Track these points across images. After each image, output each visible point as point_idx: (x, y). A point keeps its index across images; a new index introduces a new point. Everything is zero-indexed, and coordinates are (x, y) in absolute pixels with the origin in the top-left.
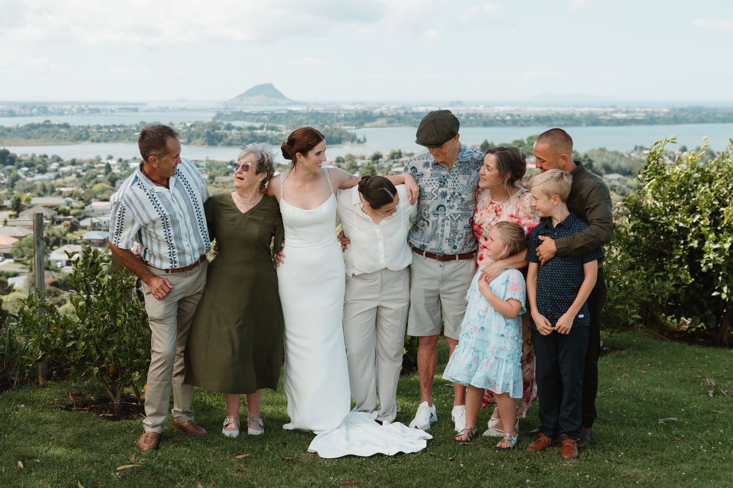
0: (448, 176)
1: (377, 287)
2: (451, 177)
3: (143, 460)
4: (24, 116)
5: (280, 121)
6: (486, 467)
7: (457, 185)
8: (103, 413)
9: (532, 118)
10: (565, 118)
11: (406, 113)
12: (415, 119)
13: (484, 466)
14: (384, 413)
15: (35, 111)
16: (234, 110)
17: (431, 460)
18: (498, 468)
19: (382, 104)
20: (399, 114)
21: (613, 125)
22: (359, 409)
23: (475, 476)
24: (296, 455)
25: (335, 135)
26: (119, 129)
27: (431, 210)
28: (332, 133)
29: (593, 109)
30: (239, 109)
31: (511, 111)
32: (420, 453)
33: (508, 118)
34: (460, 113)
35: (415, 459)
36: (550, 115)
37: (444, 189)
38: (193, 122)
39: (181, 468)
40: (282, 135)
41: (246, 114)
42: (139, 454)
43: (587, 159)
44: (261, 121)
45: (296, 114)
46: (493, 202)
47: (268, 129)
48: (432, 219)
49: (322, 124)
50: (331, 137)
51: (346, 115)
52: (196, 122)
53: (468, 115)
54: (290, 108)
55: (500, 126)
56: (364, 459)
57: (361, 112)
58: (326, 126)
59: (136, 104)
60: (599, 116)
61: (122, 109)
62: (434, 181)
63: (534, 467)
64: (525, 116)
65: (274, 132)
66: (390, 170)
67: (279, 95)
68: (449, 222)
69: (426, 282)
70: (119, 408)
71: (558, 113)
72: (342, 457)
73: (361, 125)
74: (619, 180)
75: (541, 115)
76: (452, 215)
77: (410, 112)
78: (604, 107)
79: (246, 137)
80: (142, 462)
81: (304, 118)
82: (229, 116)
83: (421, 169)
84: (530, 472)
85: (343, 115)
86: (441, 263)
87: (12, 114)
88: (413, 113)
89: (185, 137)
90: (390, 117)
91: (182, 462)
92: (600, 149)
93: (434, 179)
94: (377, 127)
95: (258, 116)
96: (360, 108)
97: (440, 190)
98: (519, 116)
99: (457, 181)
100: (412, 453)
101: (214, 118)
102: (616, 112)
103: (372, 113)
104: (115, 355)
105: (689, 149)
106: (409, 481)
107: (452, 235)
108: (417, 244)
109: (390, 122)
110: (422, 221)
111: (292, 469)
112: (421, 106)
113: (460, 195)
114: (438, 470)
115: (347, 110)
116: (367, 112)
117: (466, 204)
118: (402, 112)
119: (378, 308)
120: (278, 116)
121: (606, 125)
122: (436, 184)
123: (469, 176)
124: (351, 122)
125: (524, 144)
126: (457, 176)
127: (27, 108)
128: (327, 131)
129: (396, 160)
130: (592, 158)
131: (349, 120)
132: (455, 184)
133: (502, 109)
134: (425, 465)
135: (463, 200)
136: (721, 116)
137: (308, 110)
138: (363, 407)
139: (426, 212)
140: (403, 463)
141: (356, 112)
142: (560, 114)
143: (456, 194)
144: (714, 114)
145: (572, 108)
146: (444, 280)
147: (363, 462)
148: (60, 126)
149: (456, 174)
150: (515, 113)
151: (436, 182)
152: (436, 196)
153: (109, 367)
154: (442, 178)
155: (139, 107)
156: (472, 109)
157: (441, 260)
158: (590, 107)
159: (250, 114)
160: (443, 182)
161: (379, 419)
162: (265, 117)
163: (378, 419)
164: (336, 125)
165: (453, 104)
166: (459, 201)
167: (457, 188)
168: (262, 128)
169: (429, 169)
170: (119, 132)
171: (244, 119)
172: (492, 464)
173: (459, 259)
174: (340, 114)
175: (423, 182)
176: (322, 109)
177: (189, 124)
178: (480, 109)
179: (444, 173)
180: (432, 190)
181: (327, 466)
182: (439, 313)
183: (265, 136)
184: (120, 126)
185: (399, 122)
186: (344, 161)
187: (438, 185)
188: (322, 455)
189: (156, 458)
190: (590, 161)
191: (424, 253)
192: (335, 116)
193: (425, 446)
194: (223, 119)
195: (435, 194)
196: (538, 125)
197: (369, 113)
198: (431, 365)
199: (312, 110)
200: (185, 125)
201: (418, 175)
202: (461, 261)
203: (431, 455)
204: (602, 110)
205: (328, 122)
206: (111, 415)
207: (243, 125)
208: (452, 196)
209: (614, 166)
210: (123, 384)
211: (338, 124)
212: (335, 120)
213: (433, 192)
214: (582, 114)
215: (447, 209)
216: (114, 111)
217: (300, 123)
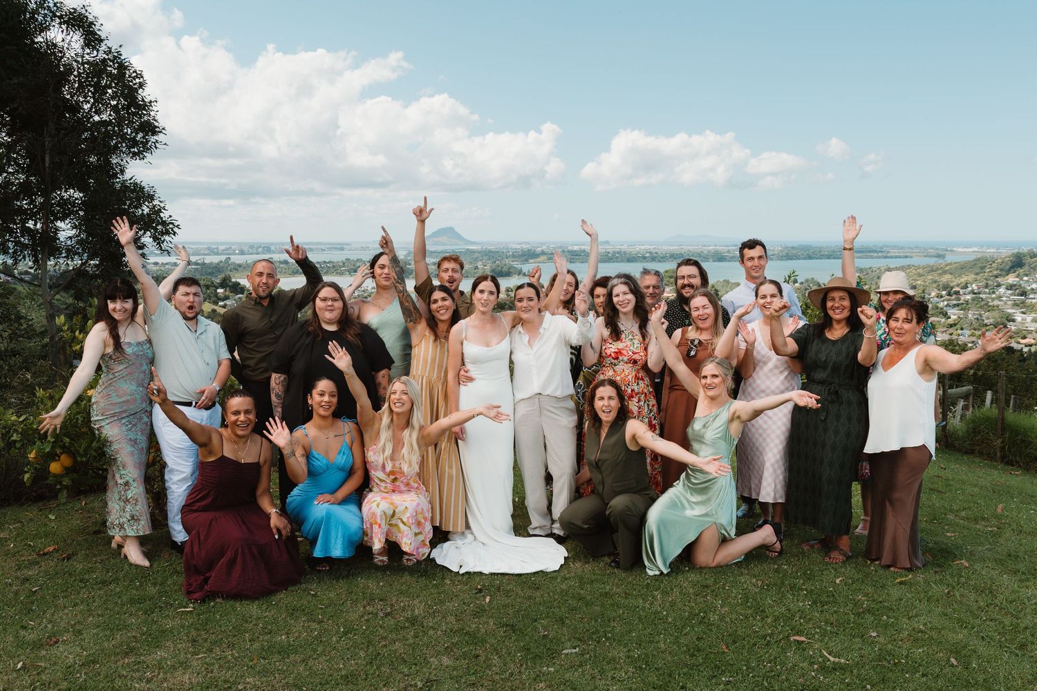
4: (251, 254)
11: (563, 251)
12: (570, 256)
15: (260, 250)
19: (543, 244)
20: (558, 251)
25: (505, 269)
26: (328, 265)
28: (502, 268)
29: (718, 248)
31: (650, 249)
33: (648, 255)
34: (607, 251)
45: (472, 252)
49: (493, 260)
50: (501, 271)
51: (513, 253)
53: (614, 252)
54: (467, 247)
55: (641, 261)
57: (526, 250)
58: (496, 262)
59: (343, 244)
60: (723, 253)
61: (331, 248)
64: (662, 254)
67: (459, 237)
73: (527, 260)
75: (675, 252)
77: (566, 250)
78: (728, 246)
81: (479, 255)
85: (511, 253)
87: (242, 253)
88: (569, 251)
90: (550, 254)
96: (525, 247)
98: (657, 253)
101: (405, 256)
105: (799, 281)
109: (550, 259)
112: (575, 245)
115: (516, 249)
118: (560, 250)
121: (729, 261)
124: (517, 259)
127: (253, 248)
128: (498, 266)
131: (516, 257)
133: (643, 247)
136: (826, 253)
137: (482, 248)
141: (522, 251)
144: (820, 252)
148: (280, 262)
150: (653, 251)
155: (345, 247)
156: (617, 248)
158: (715, 246)
159: (435, 252)
170: (329, 267)
174: (509, 252)
176: (494, 247)
178: (624, 248)
184: (328, 263)
186: (512, 291)
192: (505, 254)
197: (533, 251)
199: (486, 248)
204: (726, 248)
205: (499, 258)
211: (507, 260)
212: (505, 256)
214: (709, 252)
216: (324, 250)
217: (476, 259)
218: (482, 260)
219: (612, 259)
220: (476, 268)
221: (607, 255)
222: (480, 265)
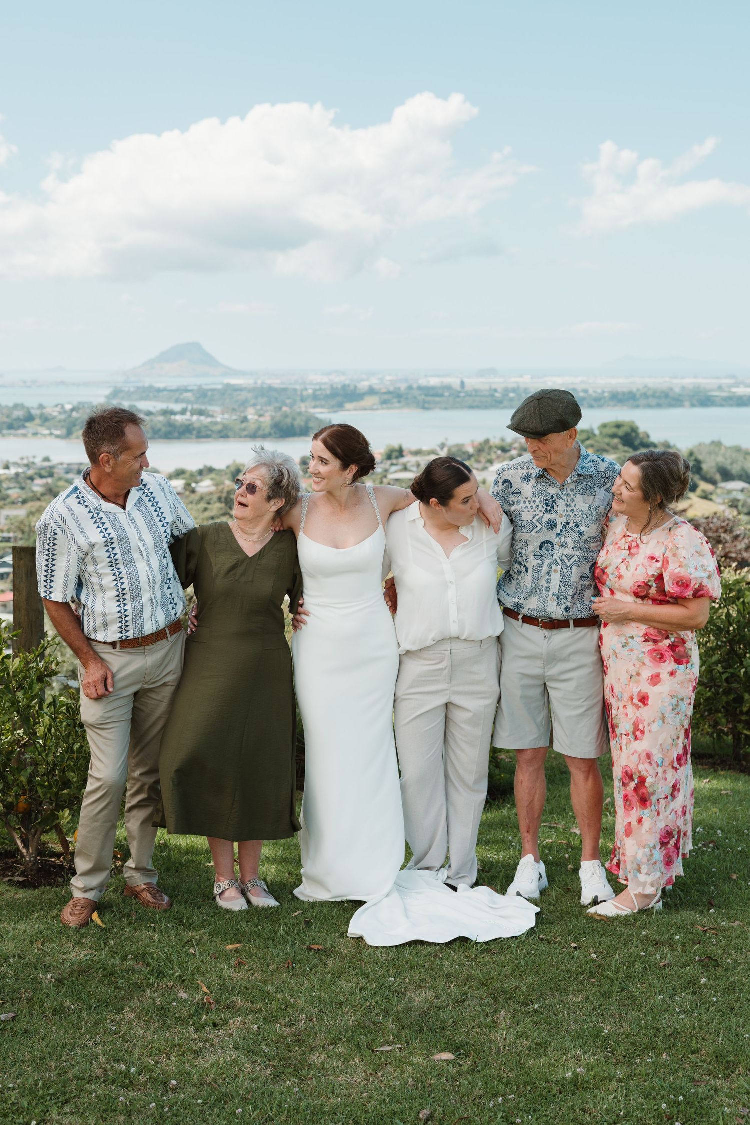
0: (558, 497)
1: (447, 670)
2: (564, 497)
3: (86, 952)
5: (212, 401)
6: (633, 959)
7: (573, 511)
8: (8, 876)
9: (606, 395)
10: (658, 395)
11: (410, 388)
12: (423, 397)
13: (630, 957)
14: (458, 874)
16: (140, 385)
17: (544, 947)
18: (652, 959)
19: (371, 374)
20: (399, 389)
21: (732, 406)
22: (419, 866)
23: (617, 973)
24: (329, 942)
25: (299, 422)
27: (531, 548)
28: (294, 419)
29: (700, 381)
30: (147, 382)
31: (573, 384)
32: (524, 937)
34: (494, 387)
35: (518, 946)
36: (635, 390)
37: (552, 517)
38: (75, 404)
39: (149, 965)
40: (216, 424)
41: (159, 391)
42: (79, 944)
43: (693, 458)
44: (183, 401)
45: (236, 390)
46: (628, 534)
47: (193, 414)
48: (533, 563)
49: (277, 405)
50: (293, 425)
51: (315, 391)
52: (80, 403)
53: (506, 391)
54: (228, 381)
56: (438, 948)
57: (339, 386)
58: (285, 409)
60: (710, 391)
62: (538, 504)
63: (709, 958)
64: (595, 392)
65: (202, 418)
66: (386, 477)
67: (209, 360)
68: (559, 568)
69: (525, 662)
70: (35, 868)
71: (646, 387)
72: (404, 945)
73: (340, 406)
74: (742, 491)
75: (620, 390)
76: (564, 557)
77: (415, 386)
78: (718, 378)
79: (159, 426)
80: (86, 955)
81: (250, 396)
82: (133, 393)
83: (518, 484)
84: (703, 967)
85: (310, 392)
86: (546, 633)
88: (420, 388)
89: (63, 427)
90: (386, 393)
91: (149, 955)
92: (713, 443)
93: (538, 501)
94: (365, 409)
95: (177, 393)
96: (339, 380)
97: (547, 518)
98: (586, 391)
99: (573, 504)
100: (514, 937)
101: (108, 397)
102: (737, 385)
103: (356, 387)
104: (30, 781)
106: (514, 983)
107: (564, 589)
108: (510, 603)
109: (384, 402)
110: (517, 566)
111: (326, 965)
112: (432, 376)
113: (577, 526)
114: (557, 963)
115: (317, 384)
116: (349, 386)
117: (586, 542)
118: (403, 387)
119: (447, 705)
120: (210, 394)
121: (722, 406)
122: (541, 509)
123: (592, 497)
124: (323, 403)
125: (595, 435)
126: (572, 497)
128: (286, 416)
129: (395, 461)
130: (701, 458)
131: (320, 399)
132: (569, 510)
134: (536, 956)
135: (581, 534)
137: (256, 383)
138: (424, 863)
139: (523, 552)
140: (501, 952)
141: (332, 387)
142: (649, 389)
143: (572, 525)
145: (668, 380)
146: (552, 659)
147: (436, 952)
149: (572, 494)
151: (541, 506)
152: (540, 527)
153: (18, 803)
154: (549, 498)
156: (513, 381)
157: (546, 629)
158: (695, 377)
159: (165, 390)
160: (550, 506)
161: (450, 882)
162: (188, 395)
163: (448, 882)
164: (300, 408)
165: (482, 373)
166: (576, 536)
167: (572, 515)
168: (183, 412)
169: (531, 484)
171: (156, 398)
172: (643, 954)
173: (575, 626)
174: (306, 390)
175: (522, 504)
176: (278, 381)
177: (68, 407)
178: (526, 381)
179: (553, 491)
180: (534, 517)
181: (382, 960)
182: (544, 714)
183: (190, 425)
185: (399, 402)
187: (543, 510)
188: (372, 941)
189: (107, 949)
190: (698, 462)
191: (520, 617)
192: (299, 393)
193: (533, 924)
194: (123, 399)
195: (538, 524)
196: (615, 406)
197: (352, 388)
198: (537, 797)
199: (263, 383)
200: (63, 407)
201: (513, 494)
202: (578, 630)
203: (542, 939)
204: (714, 383)
205: (288, 402)
206: (21, 879)
207: (155, 407)
208: (564, 527)
209: (735, 469)
210: (40, 830)
211: (303, 405)
212: (298, 399)
213: (534, 521)
214: (683, 388)
215: (556, 547)
217: (244, 404)
218: (255, 405)
219: (501, 402)
220: (245, 420)
221: (493, 396)
222: (251, 415)
